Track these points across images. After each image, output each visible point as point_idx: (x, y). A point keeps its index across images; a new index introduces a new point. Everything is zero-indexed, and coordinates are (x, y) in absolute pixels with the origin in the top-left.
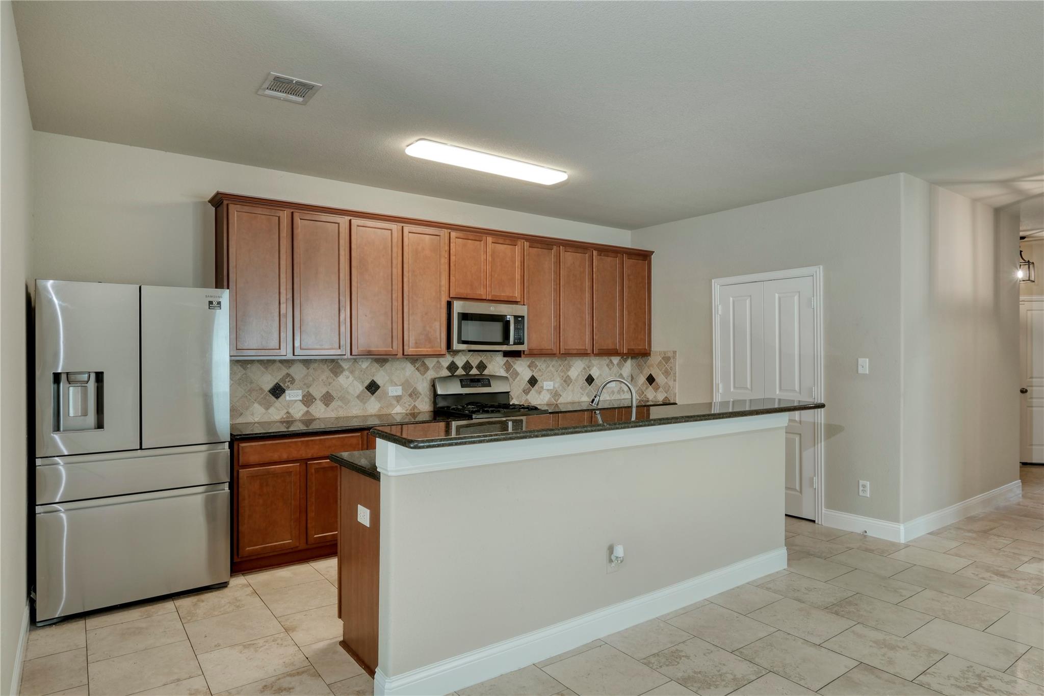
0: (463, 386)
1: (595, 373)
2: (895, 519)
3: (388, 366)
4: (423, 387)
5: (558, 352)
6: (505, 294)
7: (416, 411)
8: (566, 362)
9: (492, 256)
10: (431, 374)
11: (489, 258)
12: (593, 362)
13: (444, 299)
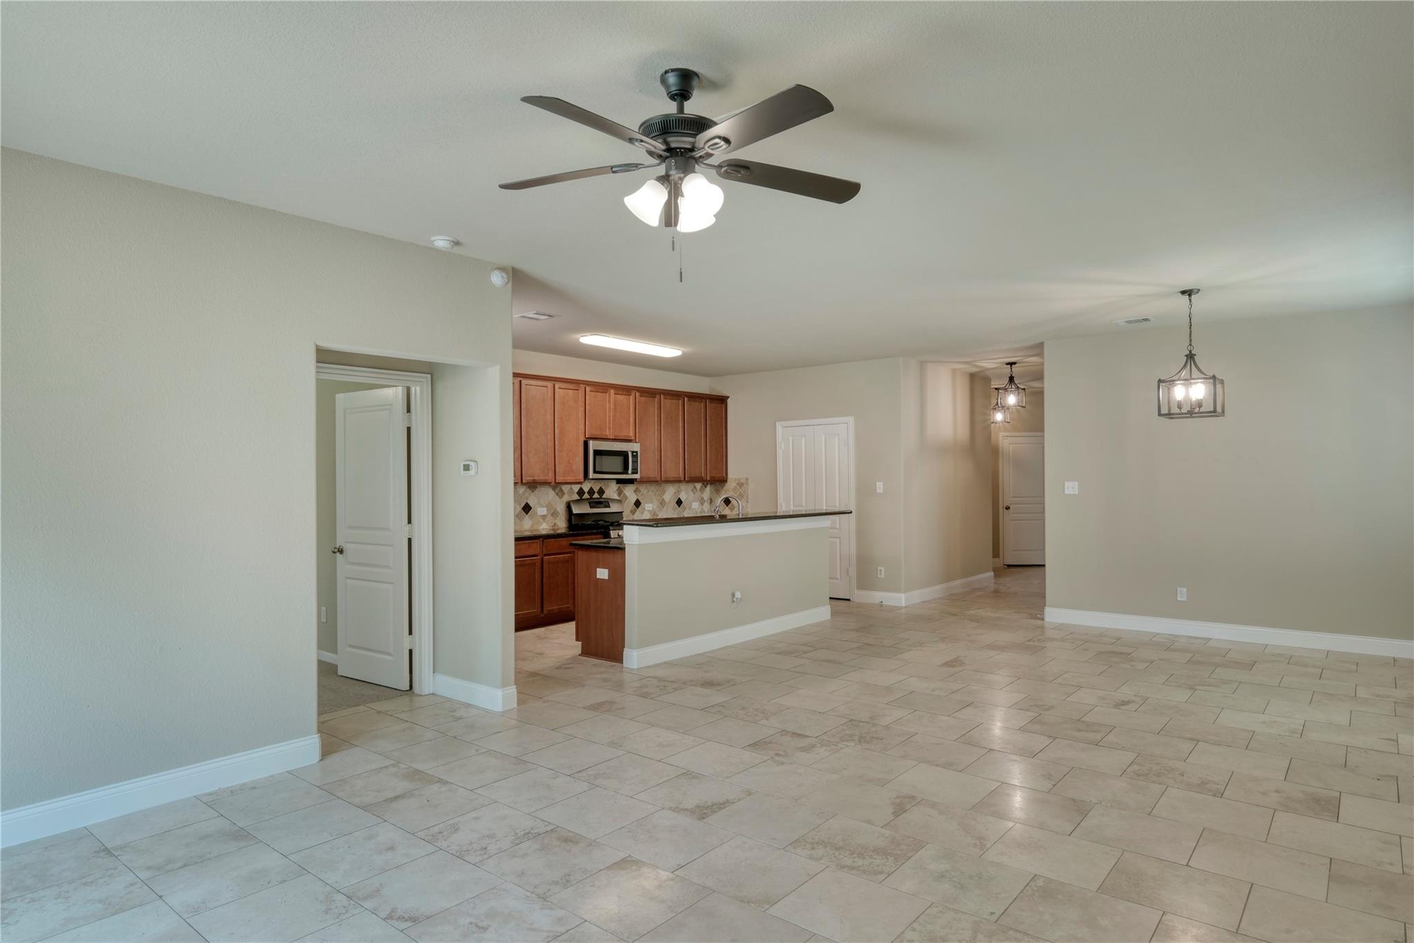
0: (591, 507)
1: (683, 497)
2: (898, 590)
3: (537, 491)
4: (561, 508)
5: (659, 480)
6: (623, 435)
7: (556, 527)
8: (662, 487)
9: (615, 405)
10: (566, 498)
11: (612, 407)
12: (682, 487)
13: (582, 439)
